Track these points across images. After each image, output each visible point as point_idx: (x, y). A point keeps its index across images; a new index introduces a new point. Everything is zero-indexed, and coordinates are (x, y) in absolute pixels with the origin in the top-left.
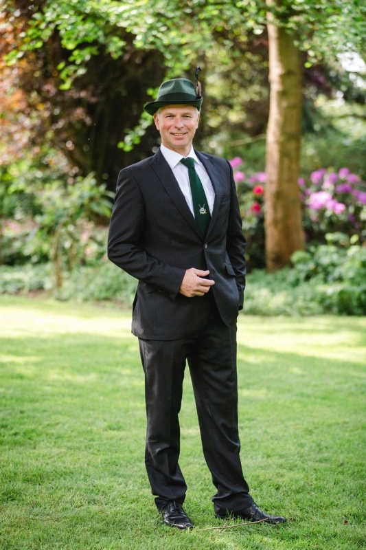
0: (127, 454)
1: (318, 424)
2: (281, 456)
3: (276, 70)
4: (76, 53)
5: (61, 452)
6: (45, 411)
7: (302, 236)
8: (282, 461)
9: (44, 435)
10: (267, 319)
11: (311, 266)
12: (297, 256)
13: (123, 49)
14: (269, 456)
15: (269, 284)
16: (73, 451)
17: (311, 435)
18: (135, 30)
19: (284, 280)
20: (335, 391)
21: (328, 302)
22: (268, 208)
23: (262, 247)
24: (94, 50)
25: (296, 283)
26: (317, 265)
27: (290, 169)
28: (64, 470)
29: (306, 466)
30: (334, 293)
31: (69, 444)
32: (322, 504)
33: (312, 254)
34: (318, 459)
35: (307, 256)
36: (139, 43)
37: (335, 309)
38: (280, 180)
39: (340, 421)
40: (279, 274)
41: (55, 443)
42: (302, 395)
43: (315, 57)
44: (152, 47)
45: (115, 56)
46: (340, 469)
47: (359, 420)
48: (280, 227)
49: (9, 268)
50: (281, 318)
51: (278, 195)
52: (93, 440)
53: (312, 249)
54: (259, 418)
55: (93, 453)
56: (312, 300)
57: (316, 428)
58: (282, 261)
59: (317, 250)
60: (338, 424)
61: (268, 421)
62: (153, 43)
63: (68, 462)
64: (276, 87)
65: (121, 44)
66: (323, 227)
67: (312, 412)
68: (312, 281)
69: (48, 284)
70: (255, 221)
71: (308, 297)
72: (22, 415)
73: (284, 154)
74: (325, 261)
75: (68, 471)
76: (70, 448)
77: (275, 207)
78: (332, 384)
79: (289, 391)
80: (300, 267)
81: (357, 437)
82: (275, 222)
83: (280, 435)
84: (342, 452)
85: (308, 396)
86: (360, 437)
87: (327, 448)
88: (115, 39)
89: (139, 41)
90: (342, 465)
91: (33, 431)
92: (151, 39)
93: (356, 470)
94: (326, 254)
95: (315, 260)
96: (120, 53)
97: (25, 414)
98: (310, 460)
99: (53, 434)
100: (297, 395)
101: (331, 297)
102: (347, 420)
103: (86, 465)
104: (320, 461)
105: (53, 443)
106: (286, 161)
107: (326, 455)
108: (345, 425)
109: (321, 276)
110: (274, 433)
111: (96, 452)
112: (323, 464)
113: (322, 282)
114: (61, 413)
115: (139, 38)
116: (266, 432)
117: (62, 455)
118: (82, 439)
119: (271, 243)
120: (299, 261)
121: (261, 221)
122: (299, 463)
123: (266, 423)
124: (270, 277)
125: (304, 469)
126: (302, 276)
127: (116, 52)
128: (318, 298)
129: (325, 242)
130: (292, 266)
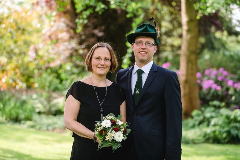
3: (184, 19)
11: (201, 118)
21: (208, 136)
25: (193, 126)
27: (192, 69)
38: (187, 74)
40: (186, 121)
51: (186, 82)
58: (188, 115)
59: (205, 110)
64: (185, 27)
66: (209, 97)
73: (189, 61)
74: (208, 115)
77: (184, 88)
80: (196, 118)
82: (185, 95)
92: (118, 4)
94: (209, 112)
95: (203, 115)
106: (190, 65)
109: (206, 123)
113: (206, 126)
115: (112, 3)
120: (196, 115)
126: (197, 123)
128: (203, 134)
130: (192, 117)
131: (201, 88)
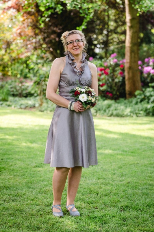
0: (38, 178)
1: (126, 164)
2: (104, 179)
3: (128, 17)
4: (45, 12)
5: (10, 177)
6: (12, 159)
7: (140, 84)
8: (104, 181)
9: (7, 170)
10: (122, 118)
11: (143, 96)
12: (137, 92)
13: (62, 10)
14: (99, 179)
15: (125, 104)
16: (15, 177)
17: (121, 169)
18: (67, 2)
19: (131, 102)
20: (138, 149)
21: (148, 111)
22: (126, 74)
23: (124, 89)
24: (52, 11)
25: (137, 103)
26: (145, 96)
27: (134, 57)
28: (8, 186)
29: (113, 183)
30: (150, 107)
31: (15, 174)
32: (114, 201)
33: (144, 92)
34: (120, 180)
35: (141, 92)
36: (69, 7)
37: (151, 114)
38: (131, 62)
39: (135, 163)
40: (130, 100)
41: (10, 173)
42: (123, 151)
43: (141, 11)
44: (74, 9)
45: (59, 13)
46: (127, 185)
47: (144, 162)
48: (131, 81)
49: (24, 98)
50: (128, 118)
51: (130, 68)
52: (26, 172)
53: (144, 89)
54: (101, 162)
55: (24, 178)
56: (142, 110)
57: (123, 166)
58: (132, 95)
59: (145, 90)
60: (134, 164)
61: (105, 163)
62: (74, 7)
63: (12, 182)
64: (128, 24)
65: (61, 8)
66: (148, 80)
67: (125, 159)
68: (143, 103)
69: (37, 105)
70: (121, 79)
71: (140, 109)
72: (2, 161)
73: (132, 51)
74: (148, 94)
75: (10, 186)
76: (15, 176)
77: (128, 73)
78: (138, 146)
79: (119, 149)
80: (138, 97)
81: (140, 170)
82: (129, 79)
83: (108, 169)
84: (131, 177)
85: (126, 152)
86: (141, 170)
87: (125, 175)
88: (59, 6)
89: (69, 6)
90: (129, 182)
91: (3, 168)
92: (74, 5)
93: (134, 185)
94: (148, 91)
95: (144, 94)
96: (61, 11)
97: (3, 160)
98: (116, 181)
99: (11, 169)
100: (122, 151)
101: (149, 109)
102: (138, 162)
103: (18, 183)
104: (120, 181)
105: (9, 174)
106: (133, 54)
107: (124, 178)
108: (137, 164)
109: (147, 100)
110: (105, 168)
111: (25, 177)
112: (121, 182)
113: (146, 103)
114: (18, 160)
115: (68, 5)
116: (102, 168)
117: (10, 179)
118: (22, 172)
119: (127, 88)
120: (138, 95)
121: (124, 78)
122: (111, 182)
123: (104, 164)
124: (126, 101)
125: (112, 185)
126: (139, 100)
127: (59, 11)
128: (144, 110)
129: (149, 87)
130: (135, 96)
131: (142, 73)
